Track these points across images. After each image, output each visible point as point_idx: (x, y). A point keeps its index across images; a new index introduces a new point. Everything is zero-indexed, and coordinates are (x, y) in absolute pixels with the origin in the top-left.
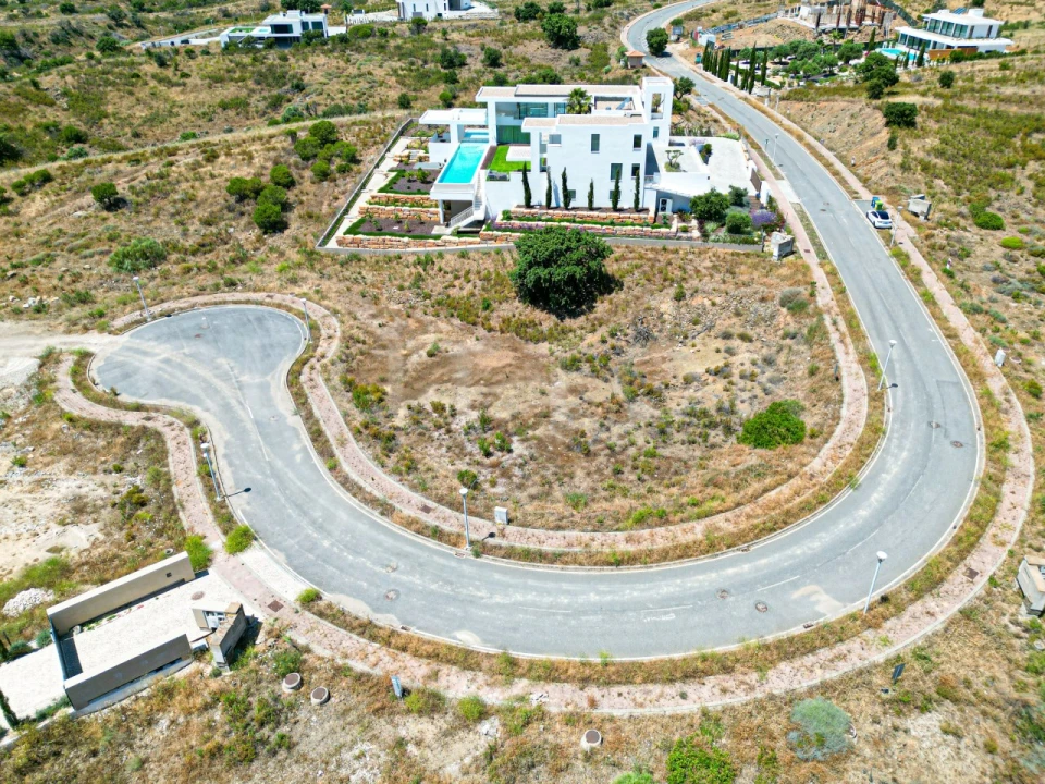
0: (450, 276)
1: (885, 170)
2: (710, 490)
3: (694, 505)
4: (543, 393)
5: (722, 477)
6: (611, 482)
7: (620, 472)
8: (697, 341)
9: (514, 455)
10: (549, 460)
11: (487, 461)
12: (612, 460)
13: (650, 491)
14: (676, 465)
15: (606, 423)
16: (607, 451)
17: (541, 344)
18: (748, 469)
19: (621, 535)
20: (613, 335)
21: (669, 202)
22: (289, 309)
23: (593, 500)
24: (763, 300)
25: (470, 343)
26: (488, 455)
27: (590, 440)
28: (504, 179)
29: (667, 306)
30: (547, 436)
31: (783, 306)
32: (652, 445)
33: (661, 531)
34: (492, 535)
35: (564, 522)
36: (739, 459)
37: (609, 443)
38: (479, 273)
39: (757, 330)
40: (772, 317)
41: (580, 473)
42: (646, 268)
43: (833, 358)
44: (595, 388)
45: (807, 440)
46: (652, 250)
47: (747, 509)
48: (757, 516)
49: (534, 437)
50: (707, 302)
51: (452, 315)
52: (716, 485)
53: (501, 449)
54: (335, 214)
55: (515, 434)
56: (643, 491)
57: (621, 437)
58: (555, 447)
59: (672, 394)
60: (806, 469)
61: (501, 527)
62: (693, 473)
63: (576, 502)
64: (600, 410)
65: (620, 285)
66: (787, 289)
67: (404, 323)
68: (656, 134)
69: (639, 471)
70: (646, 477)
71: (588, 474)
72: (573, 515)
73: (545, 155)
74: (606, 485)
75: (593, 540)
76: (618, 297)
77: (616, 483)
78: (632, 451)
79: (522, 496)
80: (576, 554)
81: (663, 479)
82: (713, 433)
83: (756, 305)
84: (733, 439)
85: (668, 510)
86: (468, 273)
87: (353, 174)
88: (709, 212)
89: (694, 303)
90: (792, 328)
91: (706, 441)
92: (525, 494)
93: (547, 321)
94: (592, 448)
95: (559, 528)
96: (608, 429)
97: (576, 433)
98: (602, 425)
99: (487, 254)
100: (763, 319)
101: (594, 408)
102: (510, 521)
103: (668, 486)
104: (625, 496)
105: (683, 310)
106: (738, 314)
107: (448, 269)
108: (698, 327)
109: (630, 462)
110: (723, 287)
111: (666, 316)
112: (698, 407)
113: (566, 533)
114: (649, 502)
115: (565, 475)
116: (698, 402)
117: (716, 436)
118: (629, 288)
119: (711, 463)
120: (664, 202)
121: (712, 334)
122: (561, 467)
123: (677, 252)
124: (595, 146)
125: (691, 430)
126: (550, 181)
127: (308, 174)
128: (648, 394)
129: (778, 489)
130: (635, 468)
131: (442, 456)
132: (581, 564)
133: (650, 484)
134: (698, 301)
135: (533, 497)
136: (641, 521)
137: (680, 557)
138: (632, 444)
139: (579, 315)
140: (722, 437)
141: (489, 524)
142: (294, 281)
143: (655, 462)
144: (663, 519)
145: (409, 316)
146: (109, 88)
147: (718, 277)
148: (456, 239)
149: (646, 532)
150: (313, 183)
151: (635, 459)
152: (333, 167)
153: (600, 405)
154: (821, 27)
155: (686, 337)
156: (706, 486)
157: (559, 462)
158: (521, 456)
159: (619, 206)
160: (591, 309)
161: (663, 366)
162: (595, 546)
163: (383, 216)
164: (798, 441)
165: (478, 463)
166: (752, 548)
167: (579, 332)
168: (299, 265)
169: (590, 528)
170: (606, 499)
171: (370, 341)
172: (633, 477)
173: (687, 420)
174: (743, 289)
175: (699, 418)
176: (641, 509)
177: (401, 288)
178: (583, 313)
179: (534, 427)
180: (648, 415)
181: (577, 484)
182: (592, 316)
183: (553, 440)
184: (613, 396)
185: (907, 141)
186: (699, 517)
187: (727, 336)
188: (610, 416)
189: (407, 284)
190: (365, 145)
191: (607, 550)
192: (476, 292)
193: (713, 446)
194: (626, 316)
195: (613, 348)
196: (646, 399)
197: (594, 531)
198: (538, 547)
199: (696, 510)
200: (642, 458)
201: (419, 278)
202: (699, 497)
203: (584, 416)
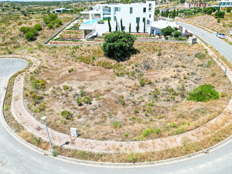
0: (83, 51)
1: (218, 27)
2: (181, 119)
3: (174, 127)
4: (109, 83)
5: (186, 114)
6: (133, 116)
7: (137, 112)
8: (166, 68)
9: (92, 105)
10: (107, 107)
11: (80, 108)
12: (134, 107)
13: (151, 120)
14: (162, 110)
15: (132, 93)
16: (133, 104)
17: (111, 69)
18: (197, 110)
19: (137, 143)
20: (136, 66)
21: (155, 31)
22: (26, 59)
23: (124, 124)
24: (188, 55)
25: (86, 69)
26: (80, 105)
27: (125, 100)
28: (103, 23)
29: (155, 57)
30: (108, 98)
31: (196, 57)
32: (151, 101)
33: (158, 141)
34: (67, 143)
35: (108, 136)
36: (191, 107)
37: (133, 100)
38: (93, 50)
39: (187, 65)
40: (192, 61)
41: (120, 113)
42: (148, 47)
43: (221, 70)
44: (129, 82)
45: (220, 98)
46: (150, 42)
47: (202, 129)
48: (208, 133)
49: (102, 99)
50: (169, 56)
51: (81, 61)
52: (183, 117)
53: (87, 103)
54: (51, 36)
55: (94, 97)
56: (148, 120)
57: (138, 98)
58: (111, 102)
59: (158, 84)
60: (225, 110)
61: (73, 138)
62: (170, 112)
63: (116, 125)
64: (130, 89)
65: (139, 52)
66: (196, 52)
67: (64, 63)
68: (150, 16)
69: (146, 112)
70: (149, 114)
71: (123, 113)
72: (112, 132)
73: (115, 15)
74: (131, 118)
75: (121, 146)
76: (138, 55)
77: (136, 117)
78: (143, 104)
79: (91, 123)
80: (111, 155)
81: (157, 115)
82: (176, 97)
83: (186, 57)
84: (185, 99)
85: (161, 129)
86: (89, 50)
87: (60, 28)
88: (168, 32)
89: (165, 57)
90: (201, 63)
91: (174, 100)
92: (93, 122)
93: (113, 62)
94: (126, 103)
95: (104, 139)
96: (133, 96)
97: (120, 97)
98: (131, 94)
99: (97, 45)
100: (189, 61)
101: (128, 88)
102: (79, 135)
103: (159, 118)
104: (140, 123)
105: (161, 59)
106: (180, 60)
107: (83, 49)
108: (166, 64)
109: (142, 108)
110: (174, 52)
111: (155, 61)
112: (169, 88)
113: (108, 142)
114: (151, 126)
115: (113, 113)
116: (169, 87)
117: (178, 98)
118: (142, 53)
119: (178, 108)
120: (153, 31)
121: (171, 66)
122: (112, 110)
123: (158, 43)
124: (131, 12)
125: (167, 96)
126: (117, 23)
127: (47, 27)
128: (149, 84)
129: (215, 119)
130: (145, 111)
131: (60, 105)
132: (113, 161)
133: (151, 117)
134: (166, 56)
135: (96, 123)
136: (147, 135)
137: (170, 157)
138: (143, 101)
139: (125, 60)
140: (181, 99)
141: (68, 136)
142: (32, 53)
143: (153, 108)
144: (159, 134)
145: (66, 62)
146: (11, 20)
147: (172, 49)
148: (87, 41)
149: (150, 141)
150: (47, 29)
151: (144, 107)
152: (54, 26)
153: (130, 87)
154: (190, 7)
155: (162, 67)
156: (179, 117)
157: (111, 108)
158: (95, 106)
159: (139, 31)
160: (129, 59)
161: (154, 76)
162: (122, 150)
163: (66, 37)
164: (217, 98)
165: (75, 108)
166: (210, 151)
167: (124, 66)
168: (36, 49)
169: (120, 139)
170: (130, 124)
171: (49, 68)
172: (143, 114)
173: (165, 92)
174: (181, 52)
175: (170, 92)
176: (147, 129)
177: (67, 55)
178: (126, 60)
179: (103, 95)
180: (149, 91)
181: (118, 117)
182: (129, 61)
183: (110, 100)
184: (135, 84)
185: (223, 21)
186: (178, 133)
187: (177, 66)
188: (134, 91)
189: (68, 54)
190: (66, 21)
191: (128, 152)
192: (91, 55)
193: (177, 102)
194: (141, 60)
195: (136, 70)
196: (148, 85)
197: (123, 141)
198: (91, 150)
199: (175, 129)
200: (147, 106)
201: (74, 52)
202: (176, 123)
203: (124, 91)
